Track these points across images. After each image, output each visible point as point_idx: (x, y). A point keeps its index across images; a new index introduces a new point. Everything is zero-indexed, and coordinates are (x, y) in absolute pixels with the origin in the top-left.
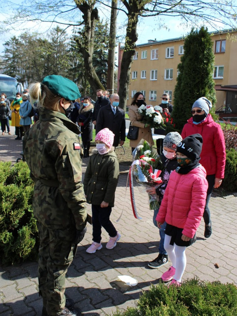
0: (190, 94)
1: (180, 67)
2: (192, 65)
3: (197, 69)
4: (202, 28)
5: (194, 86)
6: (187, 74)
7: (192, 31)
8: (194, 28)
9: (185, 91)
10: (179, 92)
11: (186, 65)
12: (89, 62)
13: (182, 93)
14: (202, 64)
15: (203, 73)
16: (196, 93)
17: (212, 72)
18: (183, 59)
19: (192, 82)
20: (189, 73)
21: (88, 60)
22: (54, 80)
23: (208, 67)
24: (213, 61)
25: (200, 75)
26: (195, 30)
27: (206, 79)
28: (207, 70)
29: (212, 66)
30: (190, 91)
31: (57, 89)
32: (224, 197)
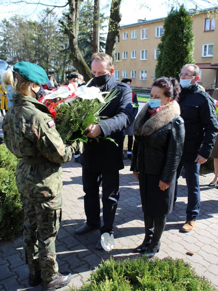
0: (170, 73)
1: (160, 46)
2: (172, 45)
3: (177, 48)
4: (182, 7)
5: (173, 65)
6: (167, 54)
7: (172, 10)
8: (173, 7)
9: (165, 71)
10: (159, 71)
11: (166, 44)
12: (74, 44)
13: (162, 73)
14: (182, 43)
15: (182, 52)
16: (176, 73)
17: (192, 51)
18: (163, 39)
19: (171, 62)
20: (169, 52)
21: (72, 41)
22: (24, 67)
23: (187, 46)
24: (192, 40)
25: (180, 54)
26: (174, 9)
27: (186, 57)
28: (186, 49)
29: (192, 45)
30: (170, 70)
31: (28, 75)
32: (204, 175)
